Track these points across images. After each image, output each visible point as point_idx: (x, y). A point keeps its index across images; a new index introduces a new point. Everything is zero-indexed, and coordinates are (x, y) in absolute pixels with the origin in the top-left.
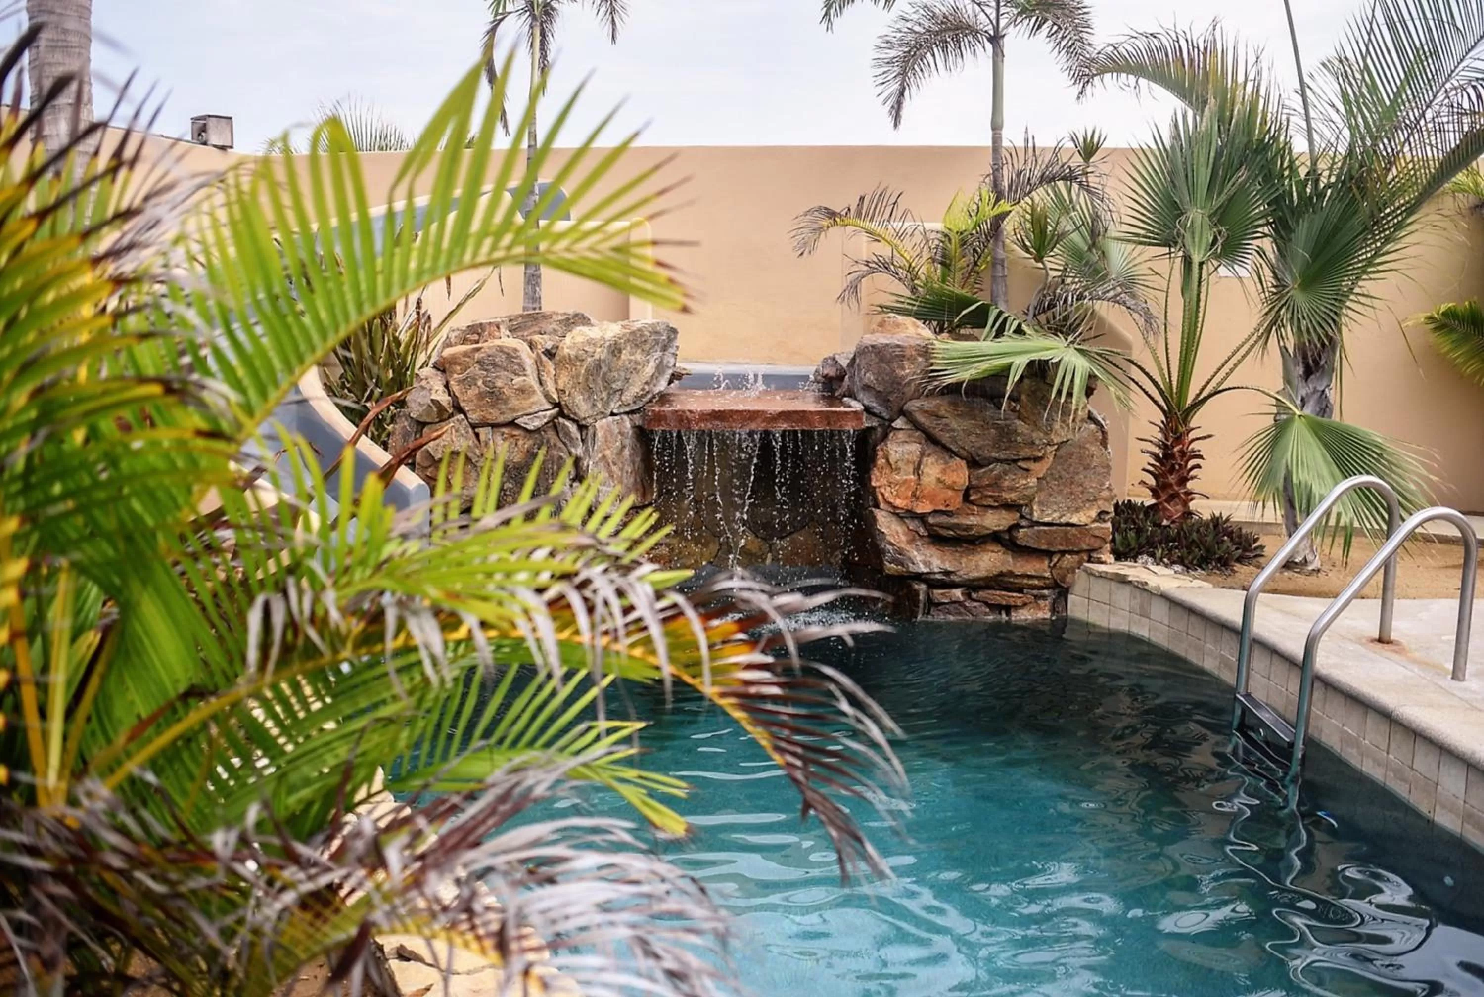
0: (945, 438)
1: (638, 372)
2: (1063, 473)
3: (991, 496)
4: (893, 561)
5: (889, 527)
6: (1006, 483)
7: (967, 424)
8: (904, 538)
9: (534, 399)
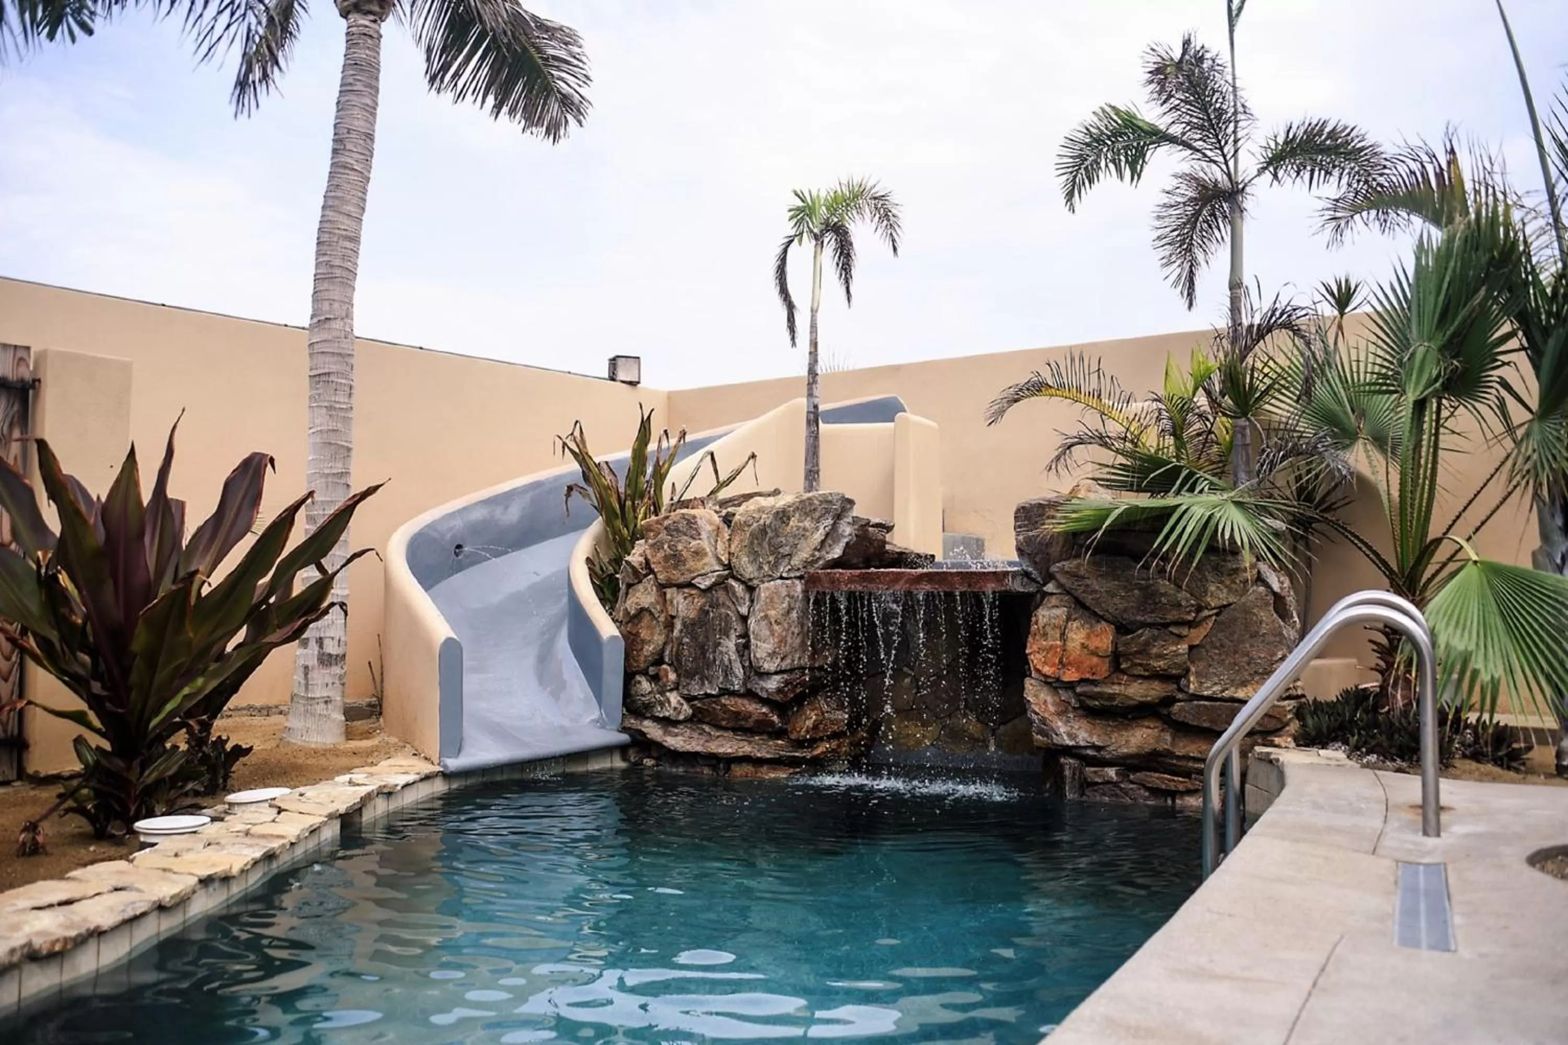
0: (1088, 600)
1: (806, 539)
2: (1226, 641)
3: (1140, 665)
4: (1041, 732)
5: (1035, 696)
6: (1155, 651)
7: (1112, 584)
8: (1052, 709)
9: (706, 560)
